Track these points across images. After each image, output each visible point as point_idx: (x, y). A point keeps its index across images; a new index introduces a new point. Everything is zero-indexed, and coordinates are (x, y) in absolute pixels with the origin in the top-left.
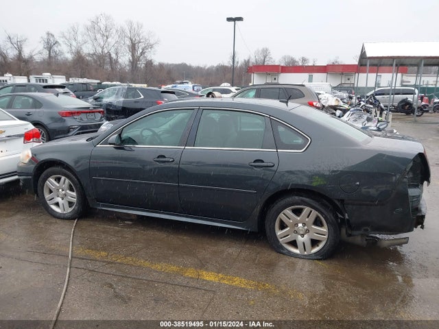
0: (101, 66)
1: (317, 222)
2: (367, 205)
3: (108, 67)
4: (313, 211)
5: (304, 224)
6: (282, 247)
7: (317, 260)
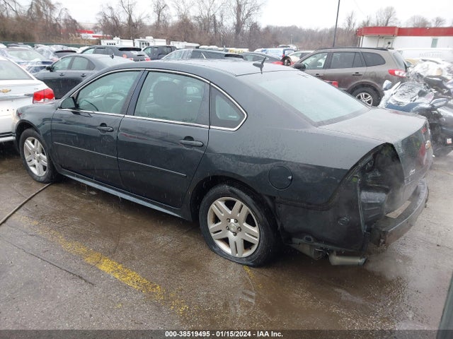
0: (206, 29)
1: (249, 220)
2: (303, 207)
3: (212, 30)
4: (245, 206)
5: (236, 221)
6: (214, 244)
7: (247, 265)
